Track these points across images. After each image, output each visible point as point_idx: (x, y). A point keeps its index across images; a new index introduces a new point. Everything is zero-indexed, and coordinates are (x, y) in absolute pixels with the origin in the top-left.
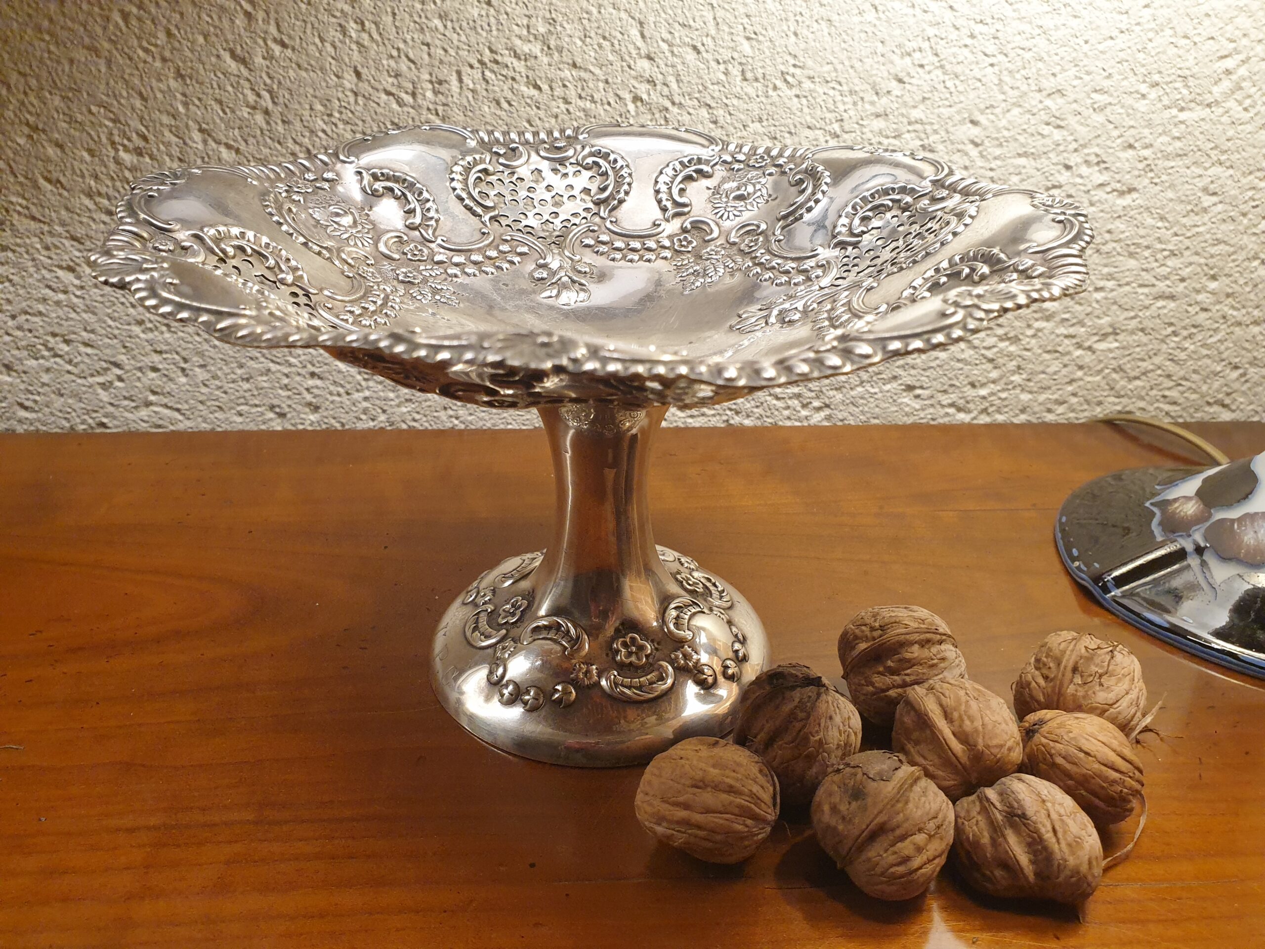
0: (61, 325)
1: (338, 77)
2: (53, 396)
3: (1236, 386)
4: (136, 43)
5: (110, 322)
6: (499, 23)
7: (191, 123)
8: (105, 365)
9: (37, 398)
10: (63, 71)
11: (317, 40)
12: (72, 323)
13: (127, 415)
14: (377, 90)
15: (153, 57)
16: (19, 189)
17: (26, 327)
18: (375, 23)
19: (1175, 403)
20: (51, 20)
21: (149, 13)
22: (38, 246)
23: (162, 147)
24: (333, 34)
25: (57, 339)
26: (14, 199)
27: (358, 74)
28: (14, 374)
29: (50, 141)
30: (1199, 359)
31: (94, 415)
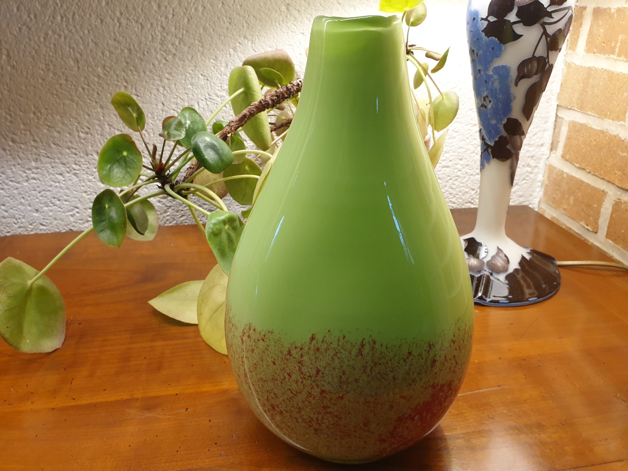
0: (56, 194)
1: (157, 105)
2: (53, 220)
3: (474, 196)
4: (86, 97)
5: (75, 192)
6: (211, 86)
7: (105, 123)
8: (72, 208)
9: (47, 221)
10: (61, 107)
11: (149, 94)
12: (60, 193)
13: (81, 226)
14: (170, 109)
15: (93, 102)
16: (43, 147)
17: (44, 195)
18: (169, 88)
19: (454, 203)
20: (57, 91)
21: (91, 87)
22: (50, 167)
23: (95, 131)
24: (155, 92)
25: (56, 199)
26: (42, 151)
27: (163, 104)
28: (39, 213)
29: (56, 131)
30: (460, 188)
31: (68, 226)
